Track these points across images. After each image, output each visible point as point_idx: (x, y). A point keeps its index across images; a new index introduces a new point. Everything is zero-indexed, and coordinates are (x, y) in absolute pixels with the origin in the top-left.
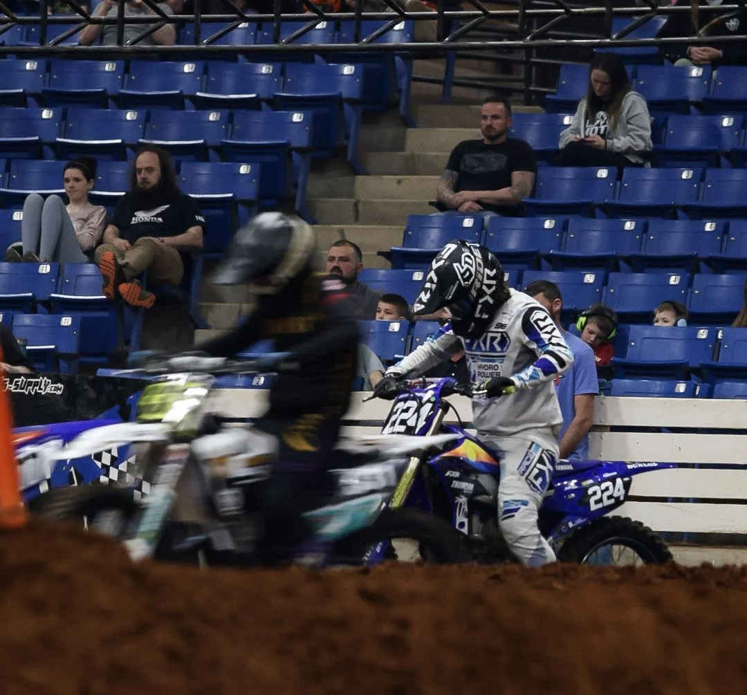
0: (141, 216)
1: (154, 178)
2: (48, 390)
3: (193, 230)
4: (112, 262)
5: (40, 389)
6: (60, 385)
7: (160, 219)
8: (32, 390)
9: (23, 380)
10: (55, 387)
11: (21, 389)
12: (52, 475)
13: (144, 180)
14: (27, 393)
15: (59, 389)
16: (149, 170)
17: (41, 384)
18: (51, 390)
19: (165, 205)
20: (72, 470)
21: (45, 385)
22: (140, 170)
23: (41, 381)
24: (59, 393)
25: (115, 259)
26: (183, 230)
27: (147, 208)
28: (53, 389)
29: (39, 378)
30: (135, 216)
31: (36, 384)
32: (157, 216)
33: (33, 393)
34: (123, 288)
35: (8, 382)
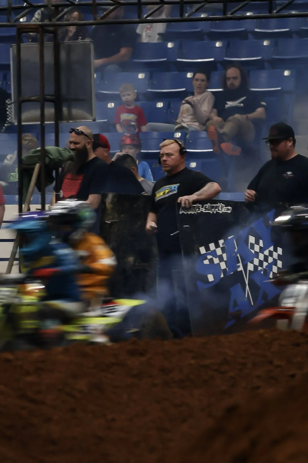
0: (230, 104)
1: (237, 83)
2: (223, 211)
3: (260, 110)
4: (215, 132)
5: (219, 210)
6: (229, 208)
7: (242, 105)
8: (214, 211)
9: (209, 205)
10: (227, 209)
11: (208, 210)
12: (227, 258)
13: (232, 84)
14: (211, 213)
15: (228, 209)
16: (235, 78)
17: (219, 207)
18: (225, 211)
19: (244, 97)
20: (238, 255)
21: (221, 208)
22: (229, 78)
23: (219, 205)
24: (229, 212)
25: (216, 130)
26: (253, 110)
27: (233, 99)
28: (226, 210)
29: (217, 204)
30: (227, 104)
31: (217, 207)
32: (240, 103)
33: (215, 213)
34: (223, 145)
35: (201, 207)
